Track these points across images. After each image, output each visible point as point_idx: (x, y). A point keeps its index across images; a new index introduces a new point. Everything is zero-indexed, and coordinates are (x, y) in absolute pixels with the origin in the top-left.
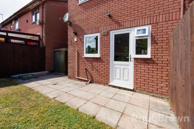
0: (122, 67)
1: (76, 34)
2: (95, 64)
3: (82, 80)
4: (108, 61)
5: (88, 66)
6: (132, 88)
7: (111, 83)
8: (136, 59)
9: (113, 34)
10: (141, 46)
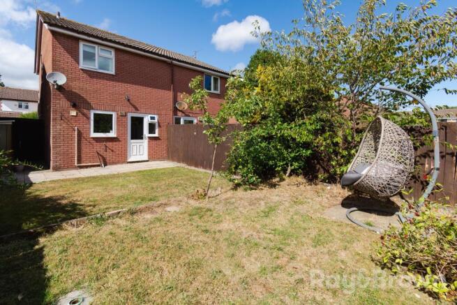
0: (138, 145)
1: (74, 106)
2: (109, 144)
3: (87, 167)
4: (126, 140)
5: (99, 147)
6: (147, 159)
7: (129, 160)
8: (150, 138)
9: (130, 115)
10: (152, 128)
